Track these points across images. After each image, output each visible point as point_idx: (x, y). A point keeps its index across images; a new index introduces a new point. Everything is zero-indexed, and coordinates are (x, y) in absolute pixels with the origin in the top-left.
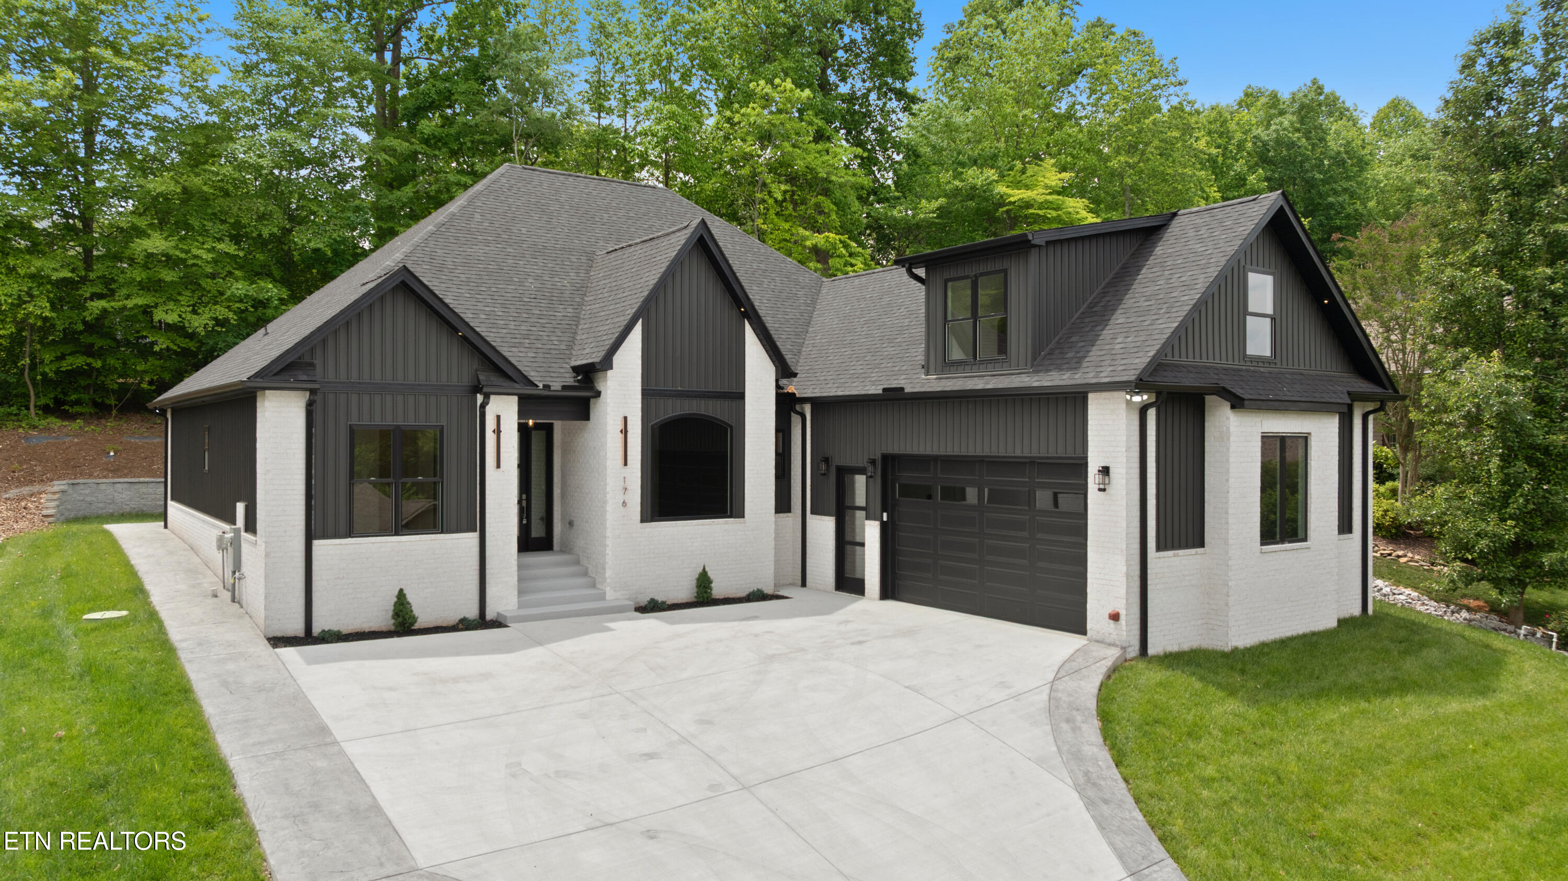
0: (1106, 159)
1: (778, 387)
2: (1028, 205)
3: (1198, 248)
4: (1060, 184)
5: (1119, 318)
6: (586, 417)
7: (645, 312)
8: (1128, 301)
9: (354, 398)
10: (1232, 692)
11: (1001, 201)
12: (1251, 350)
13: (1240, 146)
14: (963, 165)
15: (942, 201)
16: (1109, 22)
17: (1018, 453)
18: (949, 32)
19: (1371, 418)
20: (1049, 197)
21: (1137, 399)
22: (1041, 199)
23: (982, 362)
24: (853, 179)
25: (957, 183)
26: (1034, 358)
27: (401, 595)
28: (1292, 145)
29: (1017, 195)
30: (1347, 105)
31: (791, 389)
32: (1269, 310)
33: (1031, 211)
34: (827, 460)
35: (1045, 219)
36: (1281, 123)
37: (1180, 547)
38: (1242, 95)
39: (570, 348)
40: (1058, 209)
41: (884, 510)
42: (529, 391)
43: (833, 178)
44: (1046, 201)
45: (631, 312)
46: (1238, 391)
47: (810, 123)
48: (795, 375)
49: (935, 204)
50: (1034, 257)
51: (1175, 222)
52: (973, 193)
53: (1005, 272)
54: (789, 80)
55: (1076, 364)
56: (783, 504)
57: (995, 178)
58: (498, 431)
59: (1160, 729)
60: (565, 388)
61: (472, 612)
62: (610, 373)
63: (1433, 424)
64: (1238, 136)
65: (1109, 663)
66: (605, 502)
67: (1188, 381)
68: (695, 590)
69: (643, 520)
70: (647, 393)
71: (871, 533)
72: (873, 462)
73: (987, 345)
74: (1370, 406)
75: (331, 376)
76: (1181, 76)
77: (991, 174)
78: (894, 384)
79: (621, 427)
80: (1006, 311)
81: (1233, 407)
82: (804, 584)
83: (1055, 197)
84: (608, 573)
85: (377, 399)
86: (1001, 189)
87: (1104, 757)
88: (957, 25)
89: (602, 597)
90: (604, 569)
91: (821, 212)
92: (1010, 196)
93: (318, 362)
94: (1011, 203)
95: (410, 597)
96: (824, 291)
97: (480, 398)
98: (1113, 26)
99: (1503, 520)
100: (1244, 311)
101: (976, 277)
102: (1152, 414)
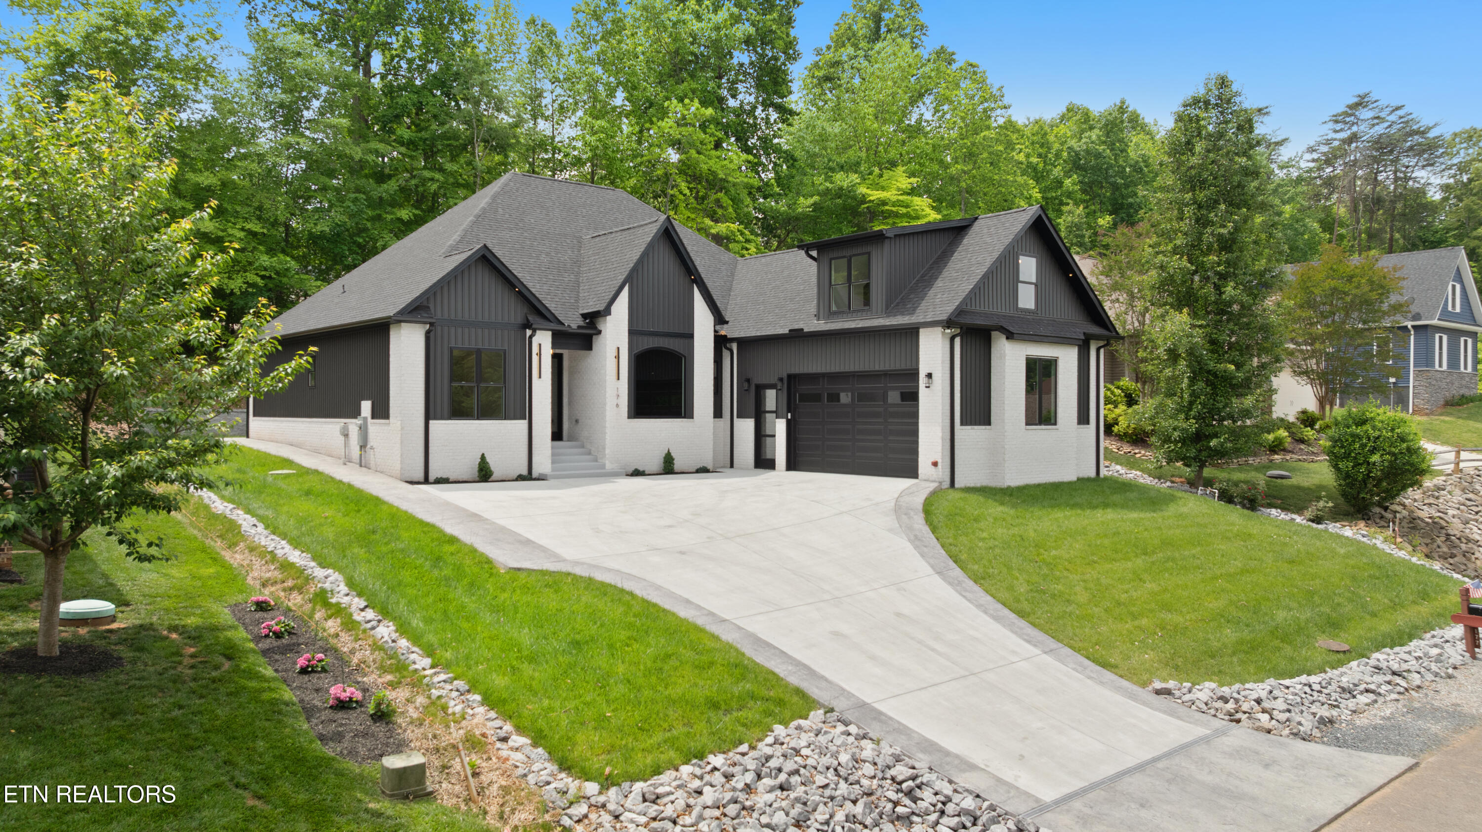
0: (947, 167)
1: (715, 331)
2: (884, 203)
3: (989, 240)
4: (909, 187)
5: (939, 283)
6: (590, 348)
7: (631, 279)
8: (946, 273)
9: (453, 330)
10: (1002, 504)
11: (863, 200)
12: (1021, 305)
13: (1058, 155)
14: (832, 170)
15: (816, 198)
16: (950, 50)
17: (877, 368)
18: (818, 54)
19: (1102, 351)
20: (901, 198)
21: (948, 331)
22: (894, 198)
23: (854, 311)
24: (746, 180)
25: (828, 184)
26: (887, 308)
27: (483, 457)
28: (1098, 155)
29: (875, 195)
30: (1146, 121)
31: (723, 333)
32: (1034, 280)
33: (887, 208)
34: (748, 381)
35: (896, 215)
36: (1090, 137)
37: (976, 424)
38: (1064, 110)
39: (577, 301)
40: (907, 207)
41: (789, 411)
42: (559, 328)
43: (730, 179)
44: (898, 201)
45: (621, 278)
46: (1011, 329)
47: (712, 135)
48: (727, 322)
49: (811, 201)
50: (887, 244)
51: (976, 224)
52: (840, 193)
53: (869, 254)
54: (696, 100)
55: (913, 311)
56: (718, 413)
57: (858, 181)
58: (540, 354)
59: (958, 518)
60: (579, 327)
61: (525, 472)
62: (608, 318)
63: (1152, 360)
64: (1056, 146)
65: (931, 489)
66: (605, 404)
67: (980, 321)
68: (662, 465)
69: (629, 417)
70: (632, 332)
71: (780, 428)
72: (781, 380)
73: (857, 301)
74: (1101, 343)
75: (439, 315)
76: (1006, 101)
77: (855, 178)
78: (796, 327)
79: (615, 354)
80: (869, 278)
81: (1007, 338)
82: (732, 466)
83: (905, 197)
84: (607, 451)
85: (466, 330)
86: (862, 190)
87: (926, 530)
88: (825, 49)
89: (603, 466)
90: (604, 448)
91: (721, 207)
92: (870, 195)
93: (431, 306)
94: (870, 201)
95: (488, 460)
96: (739, 267)
97: (529, 332)
98: (953, 54)
99: (1187, 419)
100: (1016, 280)
101: (851, 257)
102: (957, 341)
